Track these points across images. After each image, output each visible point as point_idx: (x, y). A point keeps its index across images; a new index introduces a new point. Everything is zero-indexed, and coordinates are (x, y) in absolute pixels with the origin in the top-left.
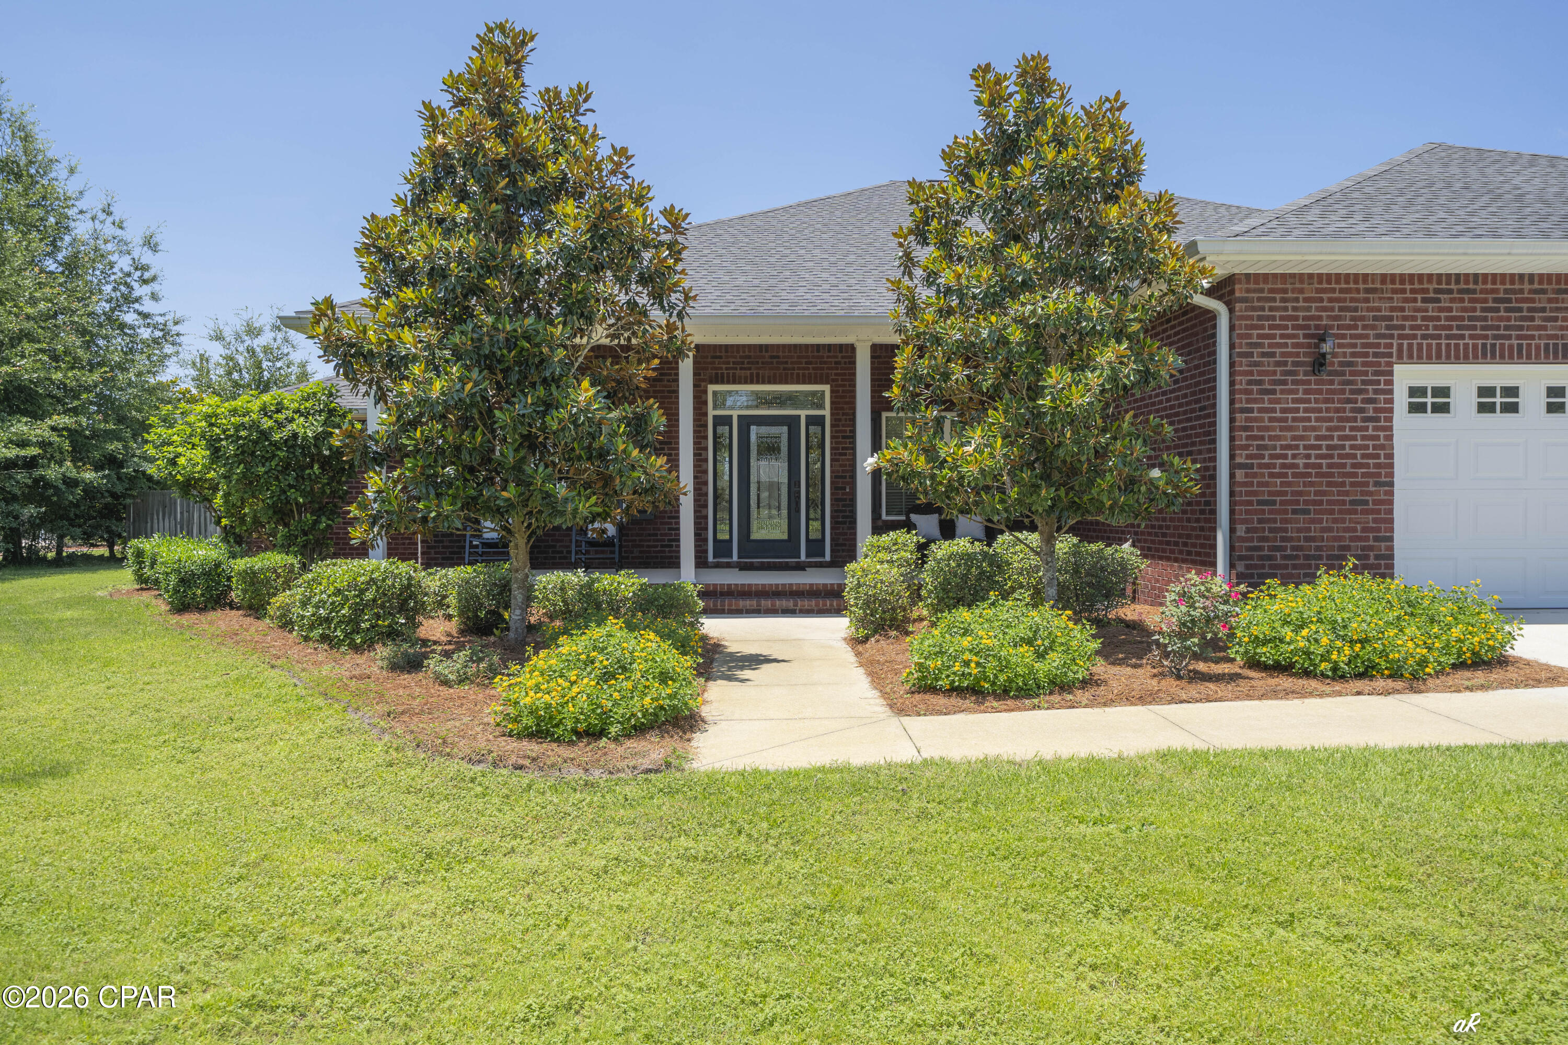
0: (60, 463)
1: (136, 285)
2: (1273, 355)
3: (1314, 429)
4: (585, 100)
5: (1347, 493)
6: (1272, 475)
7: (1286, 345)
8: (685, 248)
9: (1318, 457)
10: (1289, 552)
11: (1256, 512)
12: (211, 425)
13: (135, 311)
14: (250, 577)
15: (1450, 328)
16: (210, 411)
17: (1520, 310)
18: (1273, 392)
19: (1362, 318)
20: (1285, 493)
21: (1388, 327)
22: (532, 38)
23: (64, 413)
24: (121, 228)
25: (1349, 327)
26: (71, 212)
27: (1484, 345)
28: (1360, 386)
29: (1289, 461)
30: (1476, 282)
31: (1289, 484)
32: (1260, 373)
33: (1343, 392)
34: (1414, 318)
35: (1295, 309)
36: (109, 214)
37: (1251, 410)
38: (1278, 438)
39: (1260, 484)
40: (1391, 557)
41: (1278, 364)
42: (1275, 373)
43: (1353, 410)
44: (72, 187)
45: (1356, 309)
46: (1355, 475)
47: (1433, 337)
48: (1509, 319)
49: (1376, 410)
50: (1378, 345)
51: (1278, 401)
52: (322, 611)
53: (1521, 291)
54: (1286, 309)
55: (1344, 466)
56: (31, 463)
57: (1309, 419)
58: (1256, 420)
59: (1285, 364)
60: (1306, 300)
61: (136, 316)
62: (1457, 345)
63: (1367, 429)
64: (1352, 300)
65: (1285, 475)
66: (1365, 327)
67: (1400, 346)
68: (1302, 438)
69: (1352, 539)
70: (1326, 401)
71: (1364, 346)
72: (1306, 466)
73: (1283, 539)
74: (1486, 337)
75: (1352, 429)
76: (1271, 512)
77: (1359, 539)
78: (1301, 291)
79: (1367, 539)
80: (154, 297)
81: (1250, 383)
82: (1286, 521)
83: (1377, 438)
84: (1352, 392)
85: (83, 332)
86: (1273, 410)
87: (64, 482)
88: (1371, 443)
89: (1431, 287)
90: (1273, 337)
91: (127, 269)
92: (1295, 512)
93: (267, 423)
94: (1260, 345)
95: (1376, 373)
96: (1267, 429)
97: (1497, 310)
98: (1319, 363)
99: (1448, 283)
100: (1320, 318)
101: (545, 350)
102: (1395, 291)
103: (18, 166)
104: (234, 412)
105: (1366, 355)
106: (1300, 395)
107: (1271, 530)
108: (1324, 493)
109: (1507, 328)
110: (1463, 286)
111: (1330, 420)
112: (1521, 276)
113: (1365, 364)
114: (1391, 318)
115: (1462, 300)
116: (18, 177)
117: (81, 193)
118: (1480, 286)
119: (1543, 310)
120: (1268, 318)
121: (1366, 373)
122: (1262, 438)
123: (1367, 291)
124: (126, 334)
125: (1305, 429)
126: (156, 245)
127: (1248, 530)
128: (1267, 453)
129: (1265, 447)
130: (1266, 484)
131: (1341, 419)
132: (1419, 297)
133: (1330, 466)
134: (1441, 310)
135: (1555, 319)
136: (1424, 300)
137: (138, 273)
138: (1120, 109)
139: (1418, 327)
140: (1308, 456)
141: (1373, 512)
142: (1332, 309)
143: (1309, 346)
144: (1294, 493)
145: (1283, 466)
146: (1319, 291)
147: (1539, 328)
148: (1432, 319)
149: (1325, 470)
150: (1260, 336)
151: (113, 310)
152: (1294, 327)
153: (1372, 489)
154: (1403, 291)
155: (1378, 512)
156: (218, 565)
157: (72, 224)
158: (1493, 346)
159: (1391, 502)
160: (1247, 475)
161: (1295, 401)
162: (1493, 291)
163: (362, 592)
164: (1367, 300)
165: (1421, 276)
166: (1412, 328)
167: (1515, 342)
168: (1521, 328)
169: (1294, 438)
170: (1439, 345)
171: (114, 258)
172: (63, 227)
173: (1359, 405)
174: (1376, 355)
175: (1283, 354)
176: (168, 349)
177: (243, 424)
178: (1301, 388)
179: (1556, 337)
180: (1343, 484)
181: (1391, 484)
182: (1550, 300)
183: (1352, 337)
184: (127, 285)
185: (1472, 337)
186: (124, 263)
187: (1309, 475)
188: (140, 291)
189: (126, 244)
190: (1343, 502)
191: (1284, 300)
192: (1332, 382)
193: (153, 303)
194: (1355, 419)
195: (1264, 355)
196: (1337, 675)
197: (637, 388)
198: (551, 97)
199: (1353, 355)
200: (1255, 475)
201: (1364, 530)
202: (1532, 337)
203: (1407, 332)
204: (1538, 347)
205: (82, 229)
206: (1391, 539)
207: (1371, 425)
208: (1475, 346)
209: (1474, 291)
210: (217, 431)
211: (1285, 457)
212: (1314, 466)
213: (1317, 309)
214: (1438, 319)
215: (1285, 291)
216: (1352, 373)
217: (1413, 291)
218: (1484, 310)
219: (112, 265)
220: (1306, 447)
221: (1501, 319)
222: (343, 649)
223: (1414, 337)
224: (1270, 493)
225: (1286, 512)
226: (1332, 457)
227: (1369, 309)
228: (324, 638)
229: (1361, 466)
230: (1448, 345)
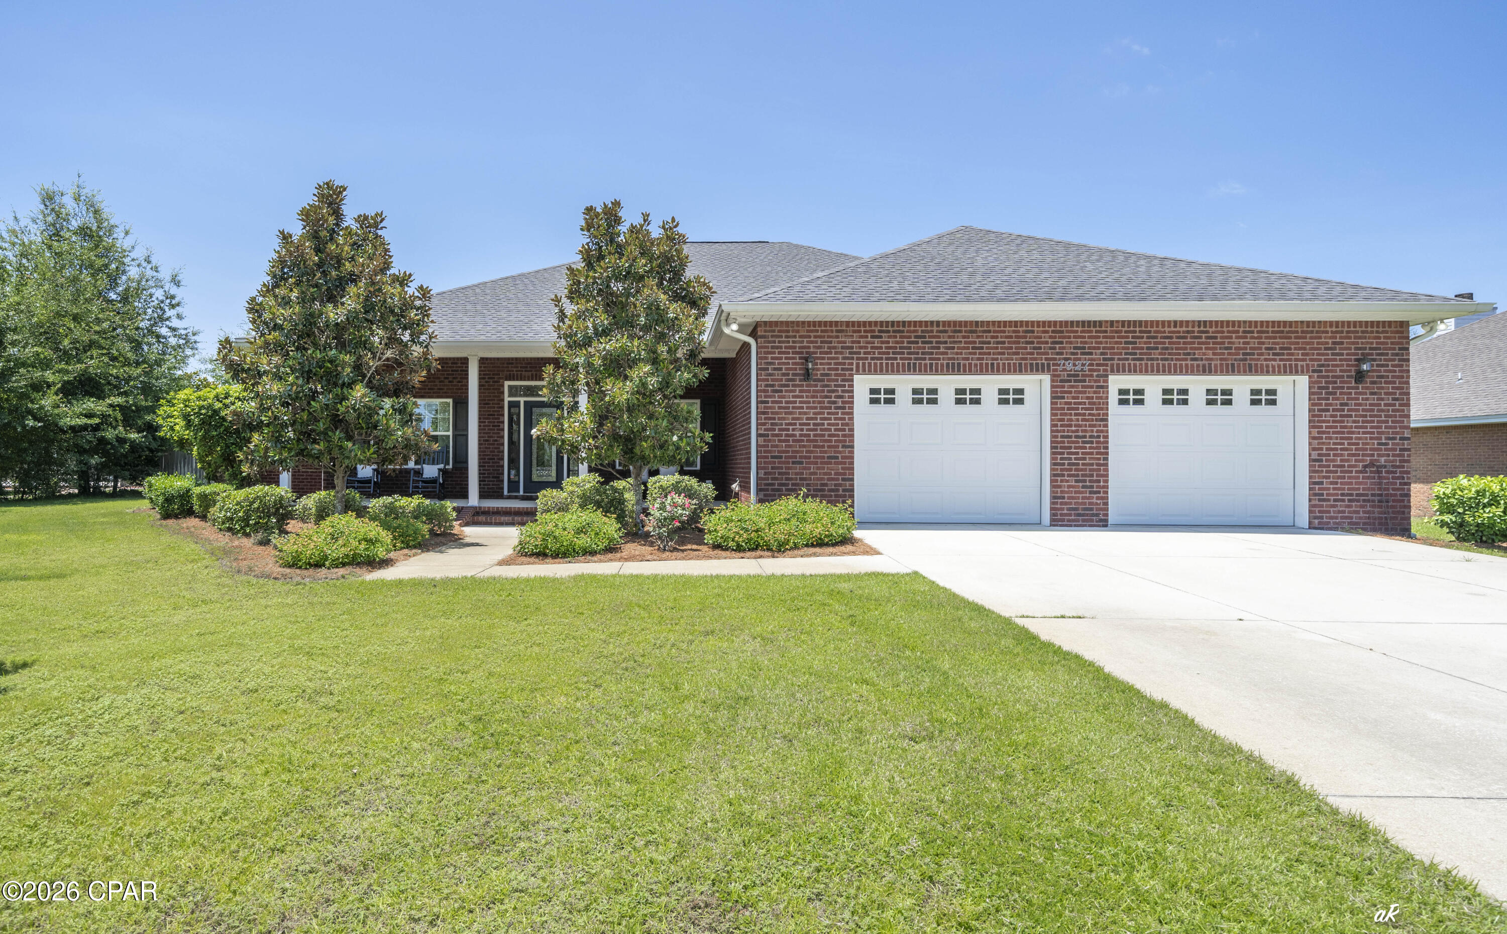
0: (115, 428)
1: (167, 309)
2: (781, 369)
3: (805, 413)
4: (381, 221)
5: (825, 452)
6: (780, 441)
7: (788, 364)
8: (430, 309)
9: (808, 430)
10: (790, 487)
11: (770, 463)
12: (186, 406)
13: (167, 326)
14: (203, 497)
15: (888, 353)
16: (185, 397)
17: (931, 342)
18: (781, 391)
19: (835, 348)
20: (788, 452)
21: (850, 353)
22: (345, 189)
23: (118, 395)
24: (157, 271)
25: (827, 353)
26: (126, 260)
27: (909, 364)
28: (833, 388)
29: (791, 432)
30: (904, 326)
31: (790, 446)
32: (773, 380)
33: (823, 391)
34: (866, 348)
35: (794, 342)
36: (149, 262)
37: (767, 402)
38: (784, 419)
39: (772, 446)
40: (853, 490)
41: (784, 375)
42: (781, 380)
43: (829, 402)
44: (127, 243)
45: (831, 342)
46: (830, 441)
47: (878, 359)
48: (924, 348)
49: (843, 402)
50: (844, 364)
51: (784, 397)
52: (229, 514)
53: (932, 331)
54: (788, 342)
55: (823, 435)
56: (96, 428)
57: (802, 408)
58: (770, 408)
59: (788, 374)
60: (800, 337)
61: (168, 330)
62: (892, 364)
63: (837, 413)
64: (829, 337)
65: (788, 441)
66: (836, 353)
67: (858, 364)
68: (798, 419)
69: (829, 479)
70: (813, 397)
71: (836, 364)
72: (801, 435)
73: (787, 479)
74: (910, 359)
75: (828, 413)
76: (779, 463)
77: (833, 479)
78: (798, 331)
79: (838, 479)
80: (179, 317)
81: (767, 386)
82: (789, 468)
83: (844, 419)
84: (829, 391)
85: (131, 340)
86: (781, 402)
87: (117, 441)
88: (840, 422)
89: (876, 329)
90: (781, 358)
91: (161, 298)
92: (793, 463)
93: (218, 405)
94: (773, 364)
95: (843, 380)
96: (777, 413)
97: (917, 343)
98: (807, 375)
99: (887, 326)
100: (809, 347)
101: (339, 369)
102: (854, 332)
103: (91, 230)
104: (199, 398)
105: (837, 369)
106: (797, 393)
107: (780, 474)
108: (811, 452)
109: (923, 353)
110: (896, 328)
111: (816, 408)
112: (932, 322)
113: (836, 375)
114: (852, 348)
115: (896, 337)
116: (91, 237)
117: (133, 247)
118: (906, 329)
119: (946, 342)
120: (777, 347)
121: (837, 380)
122: (774, 419)
123: (837, 331)
124: (160, 342)
125: (800, 413)
126: (179, 282)
127: (765, 474)
128: (777, 428)
129: (776, 424)
130: (777, 446)
131: (821, 408)
132: (869, 335)
133: (815, 435)
134: (882, 342)
135: (953, 348)
136: (872, 337)
137: (168, 301)
138: (676, 226)
139: (869, 353)
140: (802, 430)
141: (841, 463)
142: (816, 342)
143: (802, 364)
144: (793, 452)
145: (787, 435)
146: (808, 331)
147: (943, 353)
148: (877, 348)
149: (812, 438)
150: (772, 358)
151: (152, 326)
152: (793, 353)
153: (840, 449)
154: (860, 331)
155: (845, 463)
156: (188, 491)
157: (127, 268)
158: (915, 364)
159: (853, 458)
160: (765, 441)
161: (794, 397)
162: (914, 331)
163: (252, 503)
164: (837, 337)
165: (870, 323)
166: (865, 353)
167: (928, 362)
168: (932, 353)
169: (793, 419)
170: (881, 364)
171: (153, 291)
172: (121, 270)
173: (833, 399)
174: (843, 369)
175: (787, 369)
176: (188, 352)
177: (203, 406)
178: (798, 389)
179: (954, 359)
180: (823, 446)
181: (853, 447)
182: (950, 337)
183: (828, 359)
184: (161, 309)
185: (901, 359)
186: (159, 294)
187: (803, 441)
188: (169, 313)
189: (161, 281)
190: (823, 457)
191: (787, 337)
192: (816, 386)
193: (178, 321)
194: (830, 408)
195: (775, 369)
196: (739, 549)
197: (413, 387)
198: (362, 220)
199: (829, 369)
200: (769, 441)
201: (836, 474)
202: (939, 359)
203: (862, 355)
204: (942, 365)
205: (133, 272)
206: (852, 480)
207: (840, 411)
208: (903, 364)
209: (903, 332)
210: (189, 410)
211: (788, 430)
212: (805, 435)
213: (808, 342)
214: (881, 348)
215: (788, 331)
216: (828, 380)
217: (865, 331)
218: (909, 342)
219: (151, 296)
220: (800, 424)
221: (919, 348)
222: (239, 535)
223: (866, 359)
224: (779, 452)
225: (788, 463)
226: (816, 430)
227: (839, 342)
228: (230, 529)
229: (834, 435)
230: (887, 364)
